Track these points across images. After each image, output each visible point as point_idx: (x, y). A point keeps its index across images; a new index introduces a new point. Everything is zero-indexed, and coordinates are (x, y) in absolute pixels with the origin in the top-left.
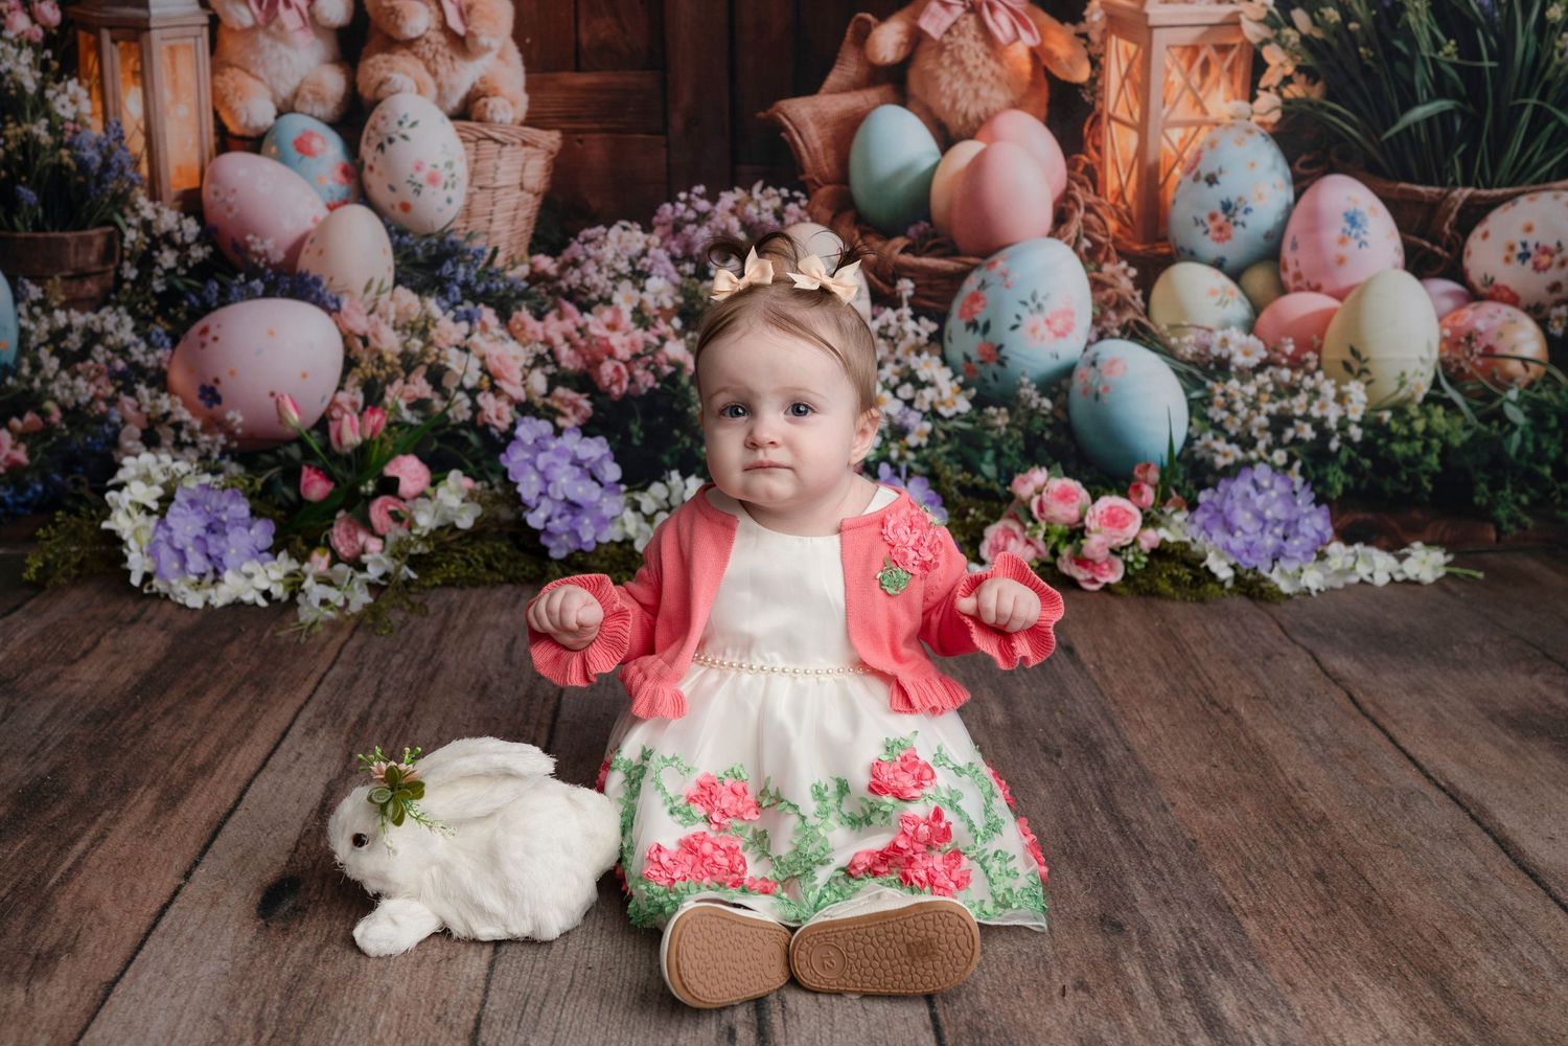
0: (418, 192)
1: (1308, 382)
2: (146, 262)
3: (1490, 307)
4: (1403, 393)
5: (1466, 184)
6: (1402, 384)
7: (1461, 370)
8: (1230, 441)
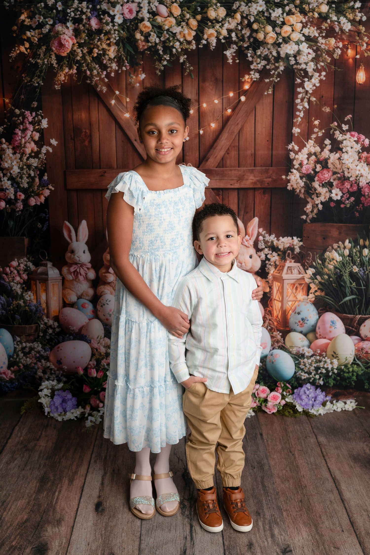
0: (110, 316)
1: (324, 359)
2: (45, 332)
3: (366, 342)
4: (346, 362)
5: (359, 314)
6: (346, 360)
7: (360, 357)
8: (305, 373)
